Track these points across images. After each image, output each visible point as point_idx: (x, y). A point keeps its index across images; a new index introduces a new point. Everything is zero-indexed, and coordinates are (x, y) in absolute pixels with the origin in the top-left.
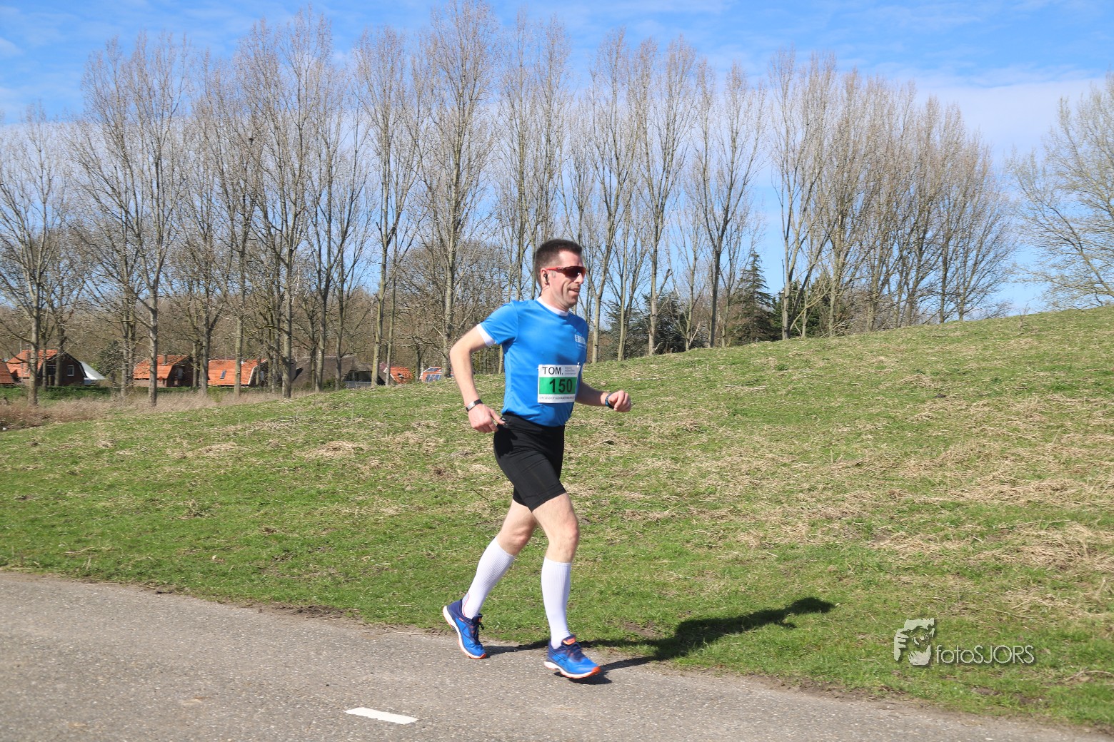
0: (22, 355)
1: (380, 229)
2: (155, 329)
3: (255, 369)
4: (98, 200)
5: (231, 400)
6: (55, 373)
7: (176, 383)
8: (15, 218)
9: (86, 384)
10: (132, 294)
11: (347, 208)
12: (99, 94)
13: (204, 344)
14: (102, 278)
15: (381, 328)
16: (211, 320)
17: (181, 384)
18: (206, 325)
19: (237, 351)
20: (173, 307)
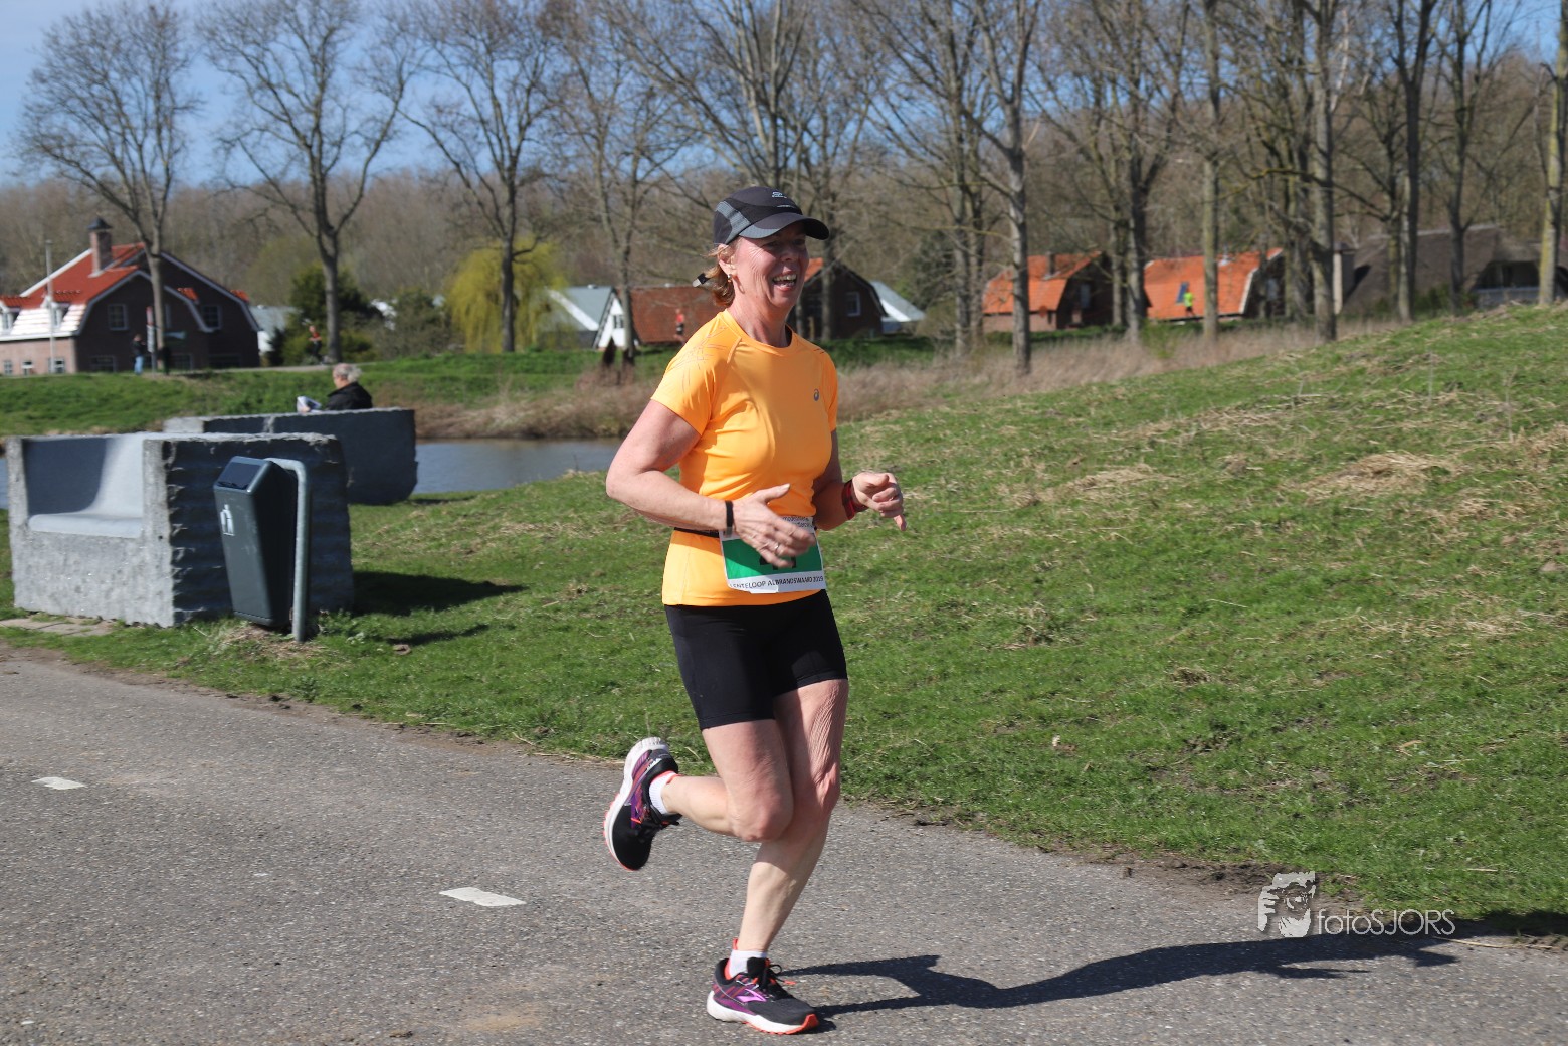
2: (1021, 199)
3: (1256, 276)
5: (1199, 356)
6: (820, 311)
7: (1077, 318)
9: (886, 331)
10: (968, 120)
13: (1132, 225)
14: (902, 89)
16: (1145, 169)
17: (1087, 322)
18: (1134, 177)
19: (1207, 237)
20: (1057, 143)
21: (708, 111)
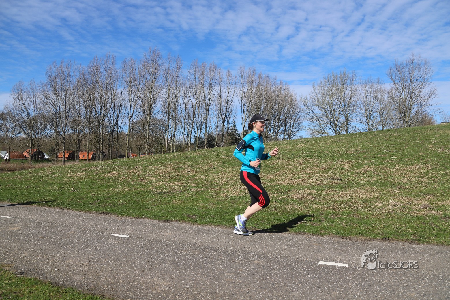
0: (27, 151)
1: (128, 114)
2: (64, 143)
3: (93, 155)
4: (49, 106)
5: (86, 163)
6: (36, 155)
7: (70, 159)
8: (26, 112)
9: (45, 159)
10: (58, 133)
11: (119, 108)
12: (50, 77)
13: (78, 147)
14: (50, 129)
15: (128, 143)
16: (80, 140)
17: (72, 159)
18: (79, 142)
19: (88, 149)
20: (69, 137)
21: (23, 129)
